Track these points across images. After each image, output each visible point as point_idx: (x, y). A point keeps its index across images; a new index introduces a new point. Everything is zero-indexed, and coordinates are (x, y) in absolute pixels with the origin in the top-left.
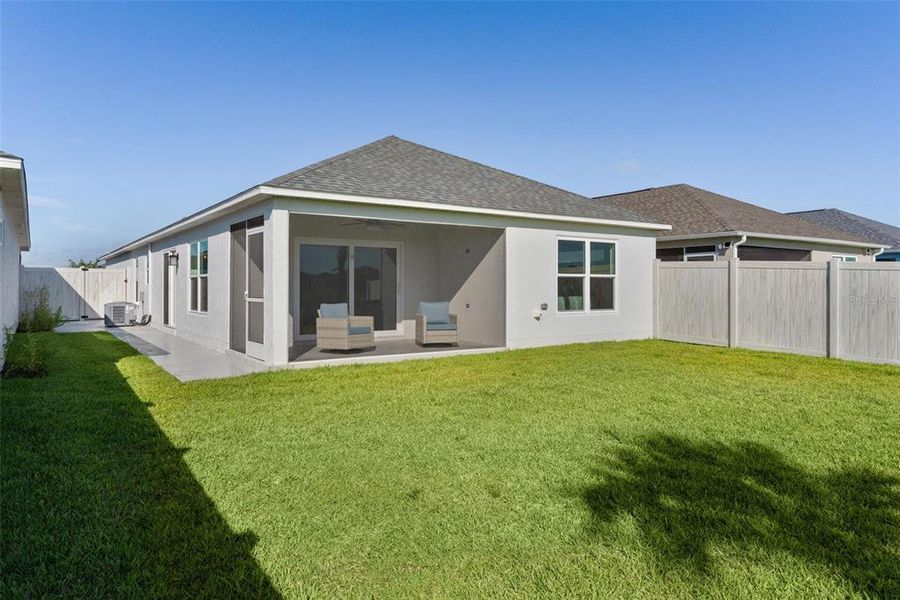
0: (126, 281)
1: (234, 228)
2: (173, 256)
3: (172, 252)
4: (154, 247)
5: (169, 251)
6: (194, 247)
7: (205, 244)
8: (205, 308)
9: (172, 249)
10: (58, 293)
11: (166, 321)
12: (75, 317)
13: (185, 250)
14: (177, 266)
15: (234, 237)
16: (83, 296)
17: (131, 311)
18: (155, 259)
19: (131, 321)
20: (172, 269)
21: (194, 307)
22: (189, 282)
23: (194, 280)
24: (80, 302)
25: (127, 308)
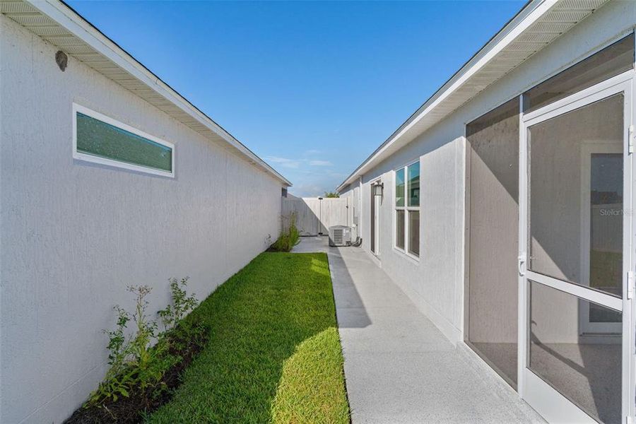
0: (347, 207)
1: (473, 129)
2: (378, 185)
3: (378, 182)
4: (364, 179)
5: (374, 181)
6: (400, 174)
7: (416, 168)
8: (415, 249)
9: (377, 178)
10: (304, 216)
11: (373, 249)
12: (314, 234)
13: (389, 178)
14: (382, 195)
15: (474, 146)
16: (319, 218)
17: (347, 234)
18: (364, 189)
19: (347, 242)
20: (377, 198)
21: (401, 243)
22: (395, 214)
23: (401, 214)
24: (317, 222)
25: (345, 231)
